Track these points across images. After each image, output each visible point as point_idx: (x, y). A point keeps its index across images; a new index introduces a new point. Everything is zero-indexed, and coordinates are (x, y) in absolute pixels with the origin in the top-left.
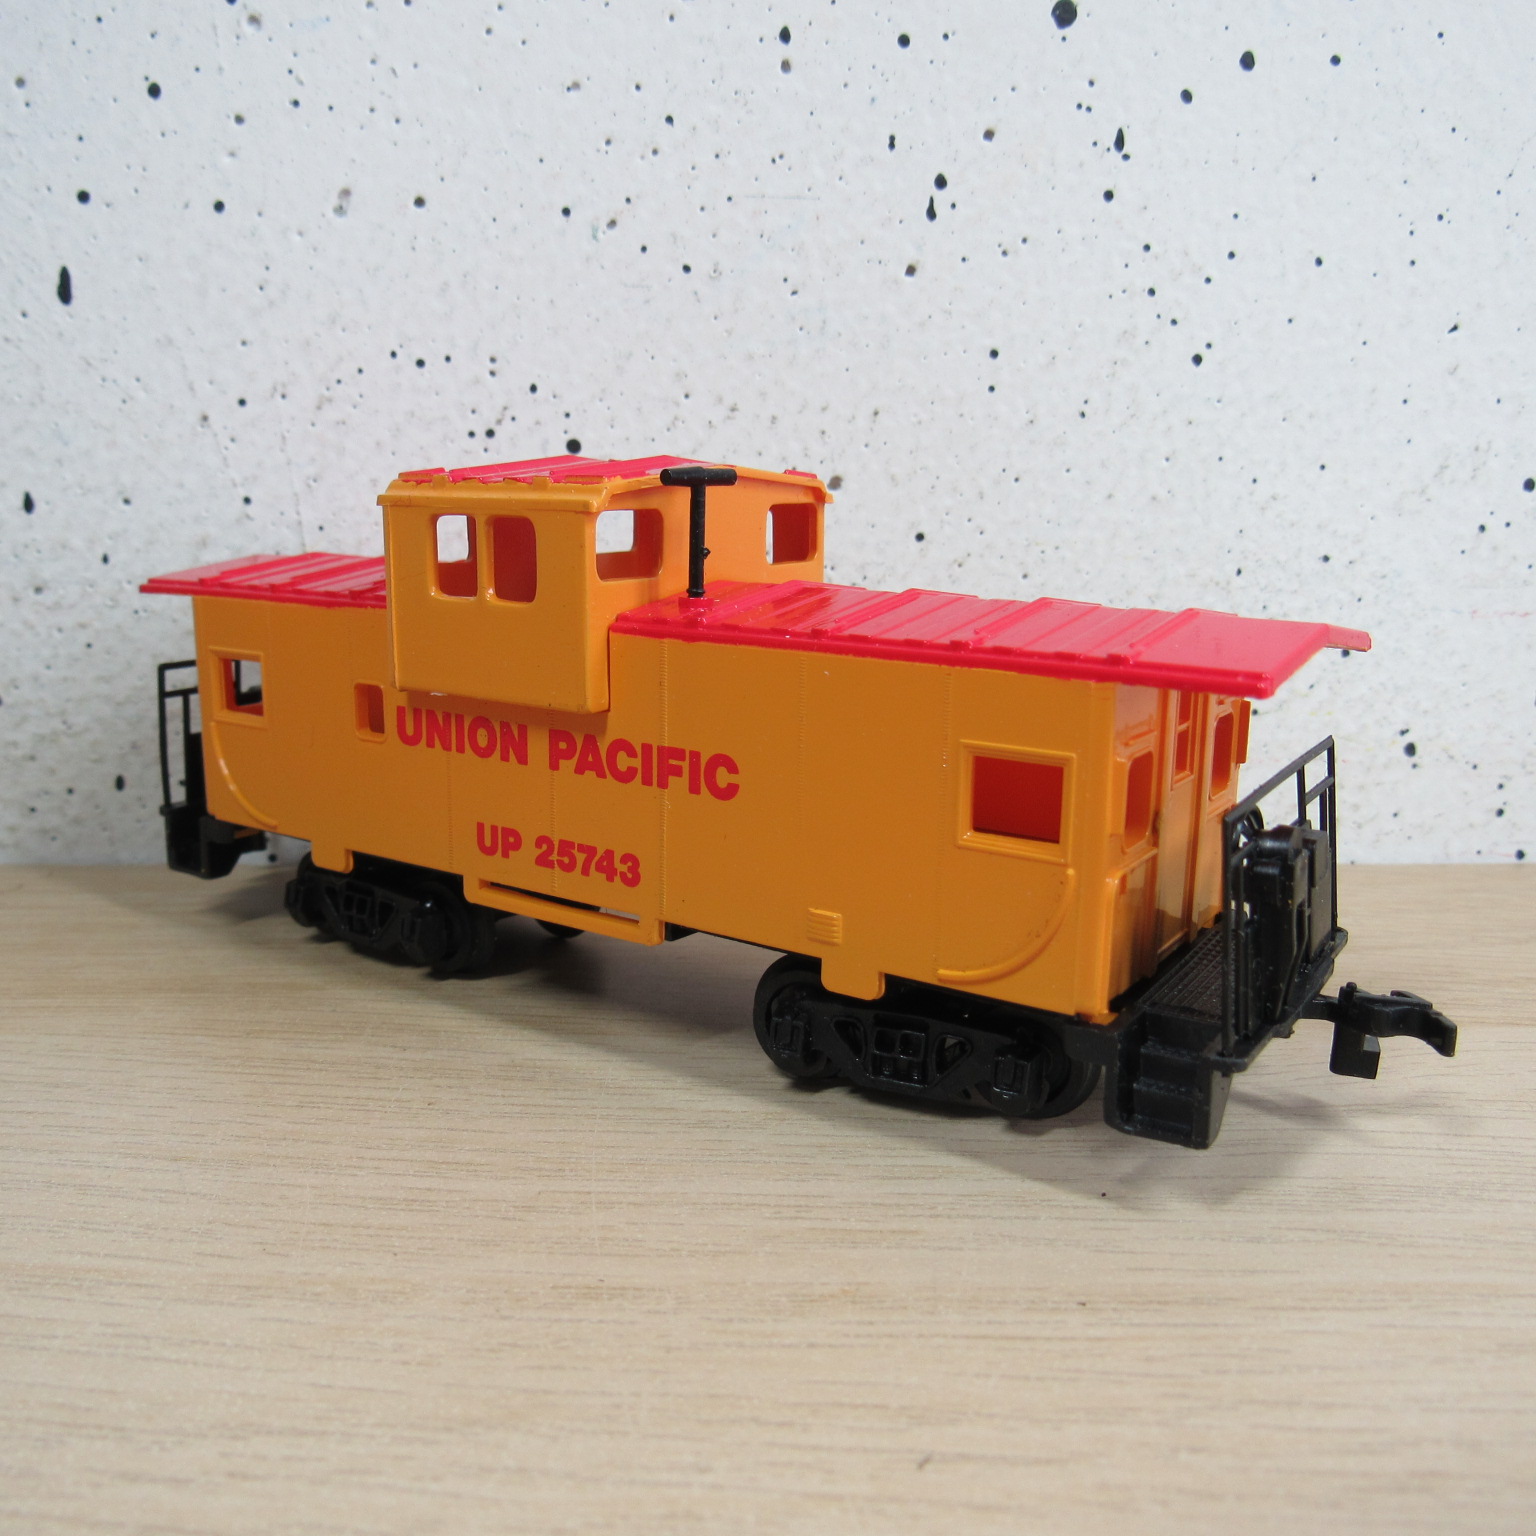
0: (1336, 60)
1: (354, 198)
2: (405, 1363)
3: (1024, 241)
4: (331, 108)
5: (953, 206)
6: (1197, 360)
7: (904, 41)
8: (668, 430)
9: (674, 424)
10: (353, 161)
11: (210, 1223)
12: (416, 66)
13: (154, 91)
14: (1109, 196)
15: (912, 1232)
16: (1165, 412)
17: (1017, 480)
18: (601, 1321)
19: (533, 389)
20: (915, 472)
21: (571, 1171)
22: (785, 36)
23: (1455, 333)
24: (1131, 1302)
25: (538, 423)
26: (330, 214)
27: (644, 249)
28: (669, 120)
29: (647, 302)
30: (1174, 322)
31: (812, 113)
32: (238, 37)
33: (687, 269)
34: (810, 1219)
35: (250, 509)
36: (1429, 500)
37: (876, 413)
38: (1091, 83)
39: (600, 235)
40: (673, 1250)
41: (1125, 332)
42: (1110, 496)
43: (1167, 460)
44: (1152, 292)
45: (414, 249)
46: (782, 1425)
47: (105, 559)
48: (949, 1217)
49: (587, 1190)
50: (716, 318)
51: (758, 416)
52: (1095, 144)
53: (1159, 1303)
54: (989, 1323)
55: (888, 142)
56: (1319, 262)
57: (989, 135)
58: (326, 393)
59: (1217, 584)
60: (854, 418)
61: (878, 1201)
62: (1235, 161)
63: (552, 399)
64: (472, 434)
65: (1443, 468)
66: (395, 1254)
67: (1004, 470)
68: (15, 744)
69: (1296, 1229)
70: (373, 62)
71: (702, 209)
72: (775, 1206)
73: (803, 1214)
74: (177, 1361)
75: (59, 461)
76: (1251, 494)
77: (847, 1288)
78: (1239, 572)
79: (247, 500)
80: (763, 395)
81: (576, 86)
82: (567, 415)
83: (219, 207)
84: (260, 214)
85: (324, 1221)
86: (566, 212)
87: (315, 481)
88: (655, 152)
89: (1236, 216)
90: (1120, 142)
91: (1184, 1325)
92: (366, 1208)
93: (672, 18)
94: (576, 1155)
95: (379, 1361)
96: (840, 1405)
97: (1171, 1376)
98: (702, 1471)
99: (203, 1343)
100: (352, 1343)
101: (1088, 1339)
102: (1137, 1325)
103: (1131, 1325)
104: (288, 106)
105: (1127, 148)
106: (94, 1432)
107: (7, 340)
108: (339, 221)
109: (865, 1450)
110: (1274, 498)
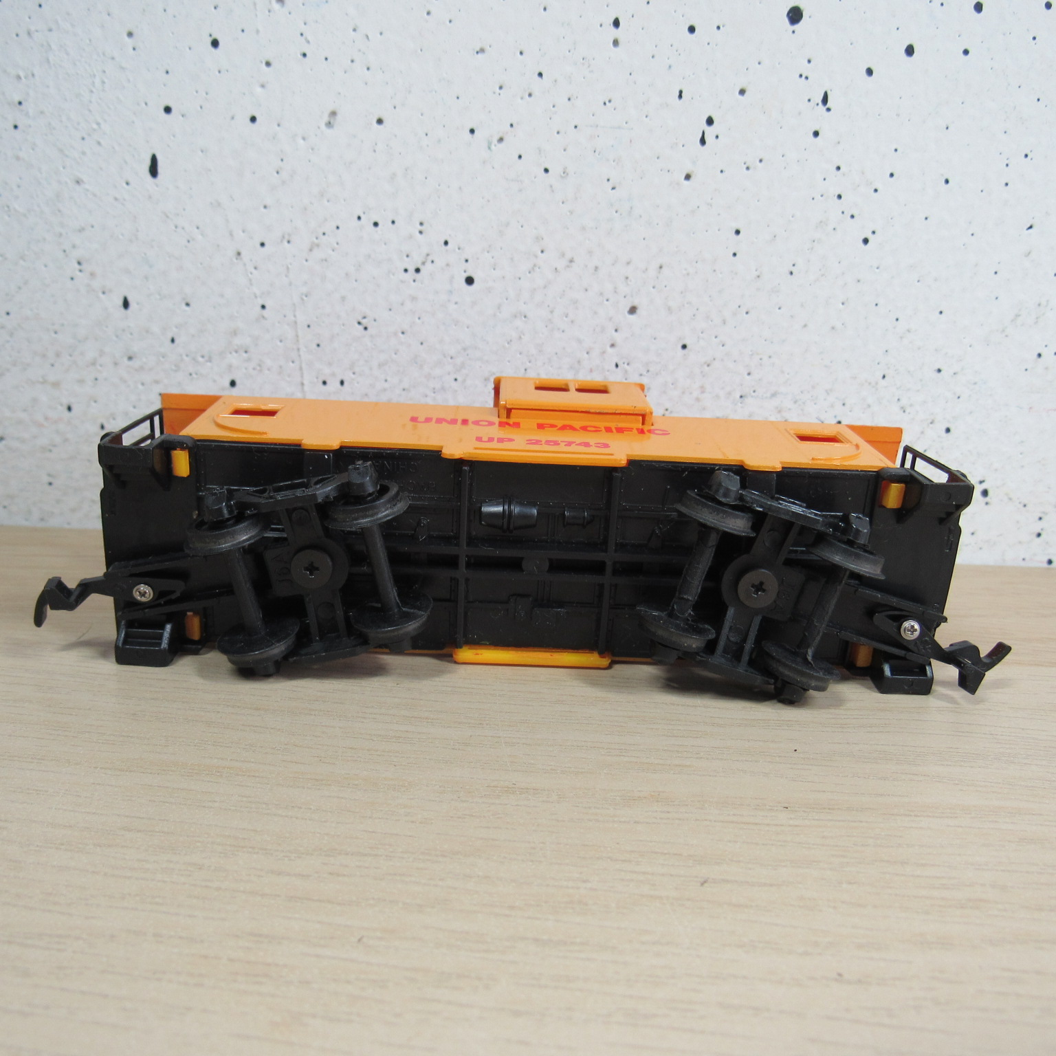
0: (966, 52)
1: (339, 117)
2: (413, 822)
3: (761, 161)
4: (326, 59)
5: (717, 137)
6: (866, 241)
7: (692, 29)
8: (530, 272)
9: (533, 269)
10: (339, 93)
11: (286, 745)
12: (381, 34)
13: (215, 43)
14: (816, 134)
15: (687, 766)
16: (843, 274)
17: (747, 313)
18: (517, 805)
19: (446, 243)
20: (684, 306)
21: (487, 725)
22: (616, 23)
23: (1030, 230)
24: (813, 808)
25: (448, 265)
26: (323, 127)
27: (520, 157)
28: (540, 75)
29: (520, 190)
30: (852, 217)
31: (631, 74)
32: (269, 11)
33: (546, 170)
34: (628, 756)
35: (265, 312)
36: (1007, 336)
37: (661, 267)
38: (809, 61)
39: (493, 147)
40: (552, 770)
41: (821, 222)
42: (805, 326)
43: (843, 304)
44: (840, 197)
45: (375, 151)
46: (624, 861)
47: (173, 341)
48: (707, 759)
49: (498, 735)
50: (563, 203)
51: (586, 266)
52: (809, 100)
53: (829, 809)
54: (734, 815)
55: (678, 94)
56: (947, 181)
57: (742, 92)
58: (316, 241)
59: (870, 384)
60: (646, 269)
61: (666, 748)
62: (898, 115)
63: (457, 250)
64: (406, 270)
65: (1018, 316)
66: (395, 766)
67: (739, 307)
69: (906, 773)
70: (354, 30)
71: (558, 133)
72: (607, 749)
73: (624, 754)
74: (286, 816)
75: (146, 278)
76: (895, 328)
77: (652, 794)
78: (884, 377)
79: (263, 307)
80: (590, 253)
81: (482, 51)
82: (467, 261)
83: (253, 119)
84: (279, 125)
85: (350, 746)
86: (472, 131)
87: (306, 296)
88: (530, 95)
89: (896, 150)
90: (825, 100)
91: (843, 821)
92: (373, 740)
93: (545, 9)
94: (488, 716)
95: (399, 820)
96: (656, 853)
97: (837, 846)
98: (584, 881)
99: (298, 807)
100: (382, 811)
101: (790, 826)
102: (817, 820)
103: (814, 819)
104: (301, 57)
105: (829, 105)
106: (250, 850)
107: (116, 199)
108: (328, 131)
109: (671, 875)
110: (909, 331)
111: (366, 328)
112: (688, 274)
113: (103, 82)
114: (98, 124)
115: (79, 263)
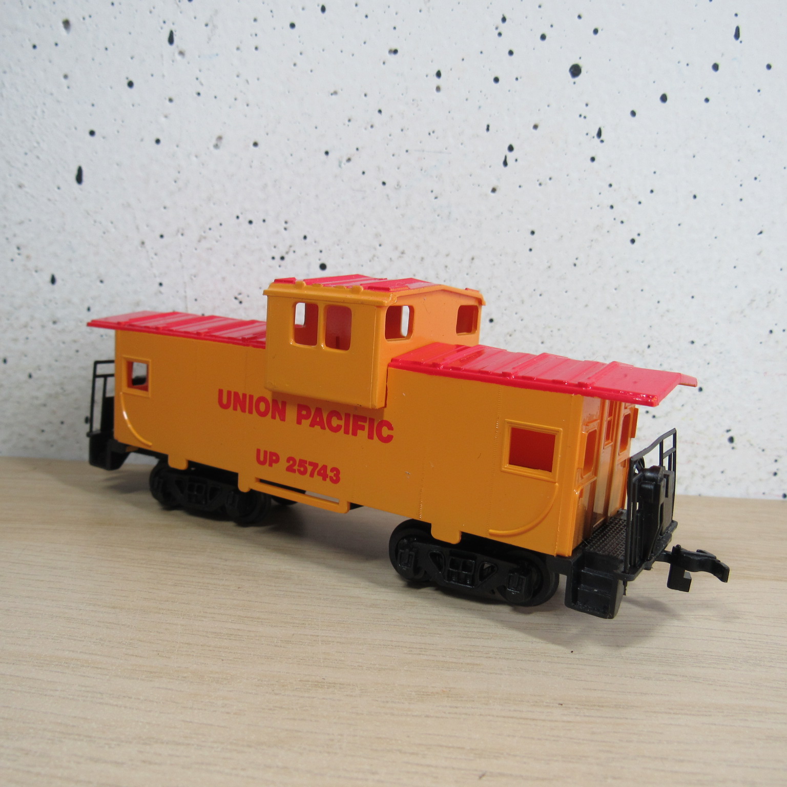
0: (707, 100)
1: (224, 141)
2: (228, 713)
3: (550, 179)
4: (216, 97)
5: (516, 160)
6: (633, 241)
7: (496, 80)
8: (370, 261)
9: (373, 258)
10: (225, 123)
11: (131, 639)
12: (258, 79)
13: (131, 84)
14: (593, 159)
15: (477, 665)
16: (615, 266)
17: (541, 295)
18: (324, 699)
19: (305, 237)
20: (491, 288)
21: (309, 624)
22: (439, 74)
23: (761, 235)
24: (585, 705)
25: (306, 254)
26: (212, 148)
27: (364, 173)
28: (380, 111)
29: (363, 198)
30: (622, 222)
31: (449, 112)
32: (173, 61)
33: (384, 183)
34: (427, 655)
35: (162, 289)
36: (745, 316)
37: (473, 259)
38: (587, 105)
39: (343, 165)
40: (359, 666)
41: (598, 226)
42: (586, 306)
43: (616, 289)
44: (612, 207)
45: (251, 167)
46: (412, 754)
47: (89, 309)
48: (495, 658)
49: (317, 634)
50: (397, 208)
51: (414, 257)
52: (587, 134)
53: (599, 706)
54: (515, 711)
55: (486, 127)
56: (695, 197)
57: (536, 127)
58: (203, 234)
59: (638, 352)
60: (462, 260)
61: (460, 648)
62: (656, 146)
63: (314, 243)
64: (273, 258)
65: (753, 301)
66: (223, 660)
67: (534, 290)
68: (37, 398)
69: (667, 674)
70: (238, 76)
71: (393, 155)
72: (409, 648)
73: (423, 653)
74: (117, 705)
75: (70, 260)
76: (657, 308)
77: (445, 690)
78: (649, 347)
79: (161, 284)
81: (335, 93)
82: (321, 251)
83: (158, 141)
84: (177, 146)
85: (187, 642)
86: (327, 153)
87: (195, 276)
88: (372, 126)
89: (655, 173)
90: (599, 134)
91: (610, 718)
92: (208, 637)
93: (384, 63)
94: (311, 617)
95: (215, 711)
96: (441, 746)
97: (604, 742)
98: (373, 773)
99: (129, 698)
100: (202, 702)
101: (564, 722)
102: (588, 716)
103: (585, 716)
104: (196, 95)
105: (603, 137)
106: (76, 737)
107: (49, 200)
108: (216, 152)
109: (453, 768)
110: (668, 311)
111: (241, 302)
112: (494, 265)
113: (43, 112)
114: (38, 143)
115: (18, 248)
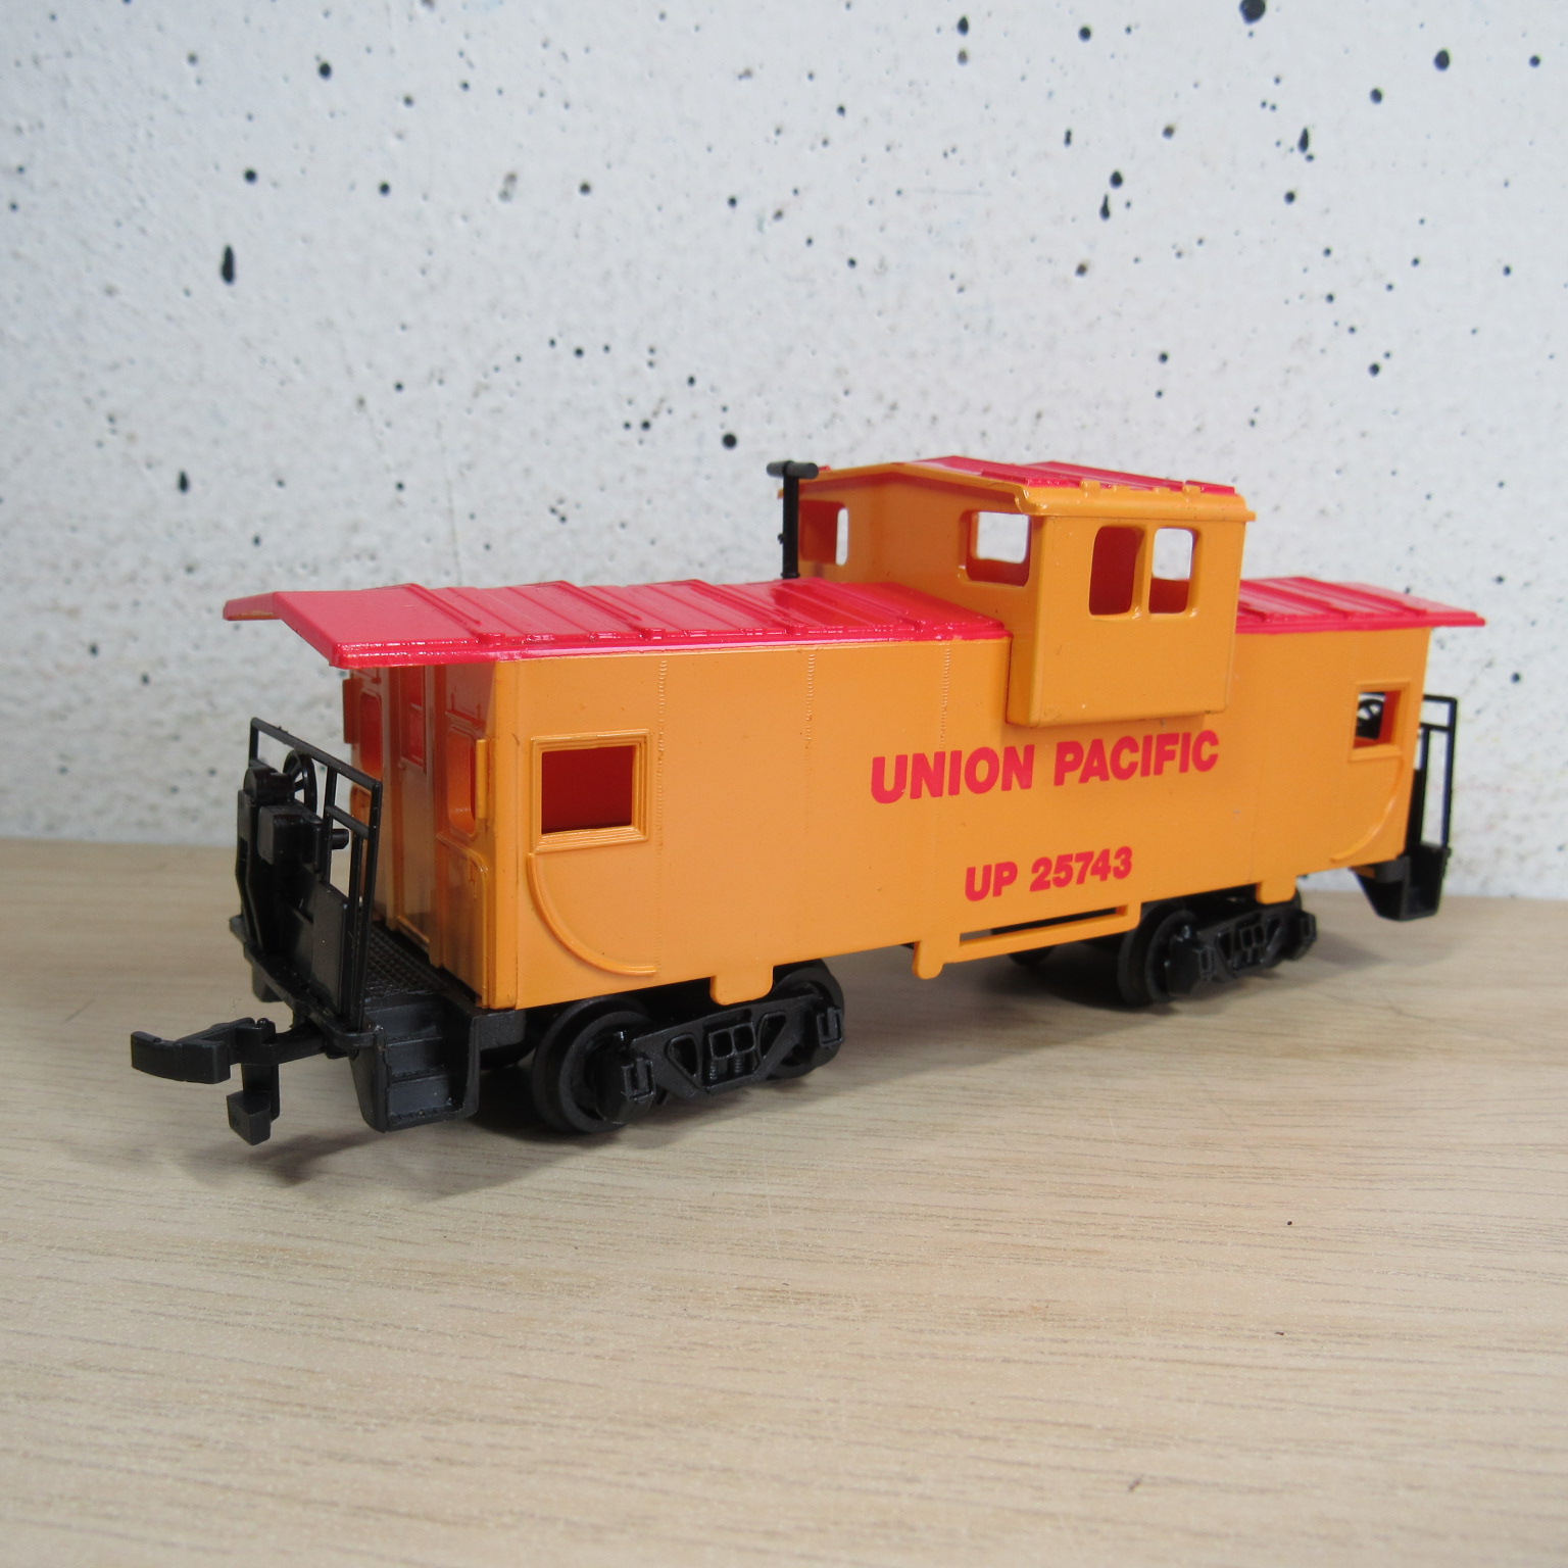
0: (1535, 61)
1: (520, 184)
2: (598, 1357)
3: (1200, 242)
4: (500, 92)
5: (1128, 205)
7: (1085, 33)
8: (826, 426)
9: (832, 421)
10: (521, 146)
11: (388, 1208)
12: (587, 50)
13: (325, 70)
14: (1290, 197)
15: (1096, 1252)
16: (1338, 423)
18: (790, 1325)
19: (692, 381)
21: (743, 1173)
22: (963, 26)
24: (1330, 1334)
25: (694, 416)
26: (495, 199)
27: (810, 242)
28: (841, 110)
29: (810, 296)
30: (1352, 330)
31: (987, 107)
32: (410, 19)
33: (852, 263)
34: (991, 1233)
35: (404, 495)
37: (1039, 416)
38: (1277, 81)
39: (766, 226)
40: (855, 1257)
41: (1300, 340)
42: (1277, 508)
43: (1338, 472)
44: (1330, 298)
45: (577, 236)
46: (985, 1439)
47: (257, 541)
48: (1132, 1239)
49: (761, 1193)
50: (879, 314)
51: (918, 415)
52: (1278, 144)
53: (1359, 1336)
54: (1186, 1347)
55: (1064, 137)
56: (1507, 271)
57: (1169, 132)
58: (482, 380)
60: (1016, 419)
61: (1058, 1218)
62: (1425, 165)
63: (709, 393)
64: (627, 426)
66: (576, 1248)
68: (159, 723)
69: (1494, 1268)
70: (545, 45)
71: (871, 202)
72: (954, 1218)
73: (983, 1228)
75: (216, 442)
76: (1425, 510)
77: (1036, 1305)
79: (400, 486)
80: (924, 394)
81: (747, 74)
82: (725, 409)
83: (385, 189)
84: (425, 197)
85: (501, 1212)
86: (733, 202)
87: (469, 468)
88: (825, 143)
89: (1422, 221)
90: (1304, 142)
91: (1387, 1360)
92: (542, 1201)
93: (848, 6)
94: (746, 1158)
95: (572, 1353)
96: (1043, 1422)
97: (1380, 1411)
98: (911, 1480)
99: (395, 1327)
100: (544, 1334)
101: (1290, 1369)
102: (1340, 1358)
103: (1333, 1357)
104: (458, 89)
105: (1312, 148)
106: (297, 1409)
107: (169, 318)
108: (504, 207)
109: (1073, 1469)
110: (1448, 515)
111: (563, 519)
112: (1083, 427)
113: (150, 135)
114: (142, 200)
115: (111, 419)
